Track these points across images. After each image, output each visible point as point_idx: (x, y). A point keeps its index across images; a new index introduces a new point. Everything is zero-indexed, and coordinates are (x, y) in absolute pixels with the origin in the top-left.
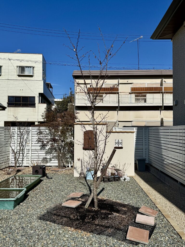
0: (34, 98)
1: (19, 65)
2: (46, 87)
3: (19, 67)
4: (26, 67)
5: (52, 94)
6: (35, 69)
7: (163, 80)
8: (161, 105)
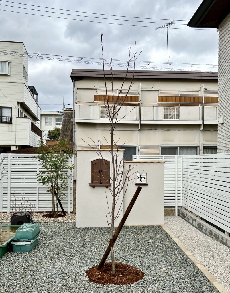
0: (10, 108)
5: (37, 104)
6: (12, 66)
7: (203, 87)
8: (200, 123)
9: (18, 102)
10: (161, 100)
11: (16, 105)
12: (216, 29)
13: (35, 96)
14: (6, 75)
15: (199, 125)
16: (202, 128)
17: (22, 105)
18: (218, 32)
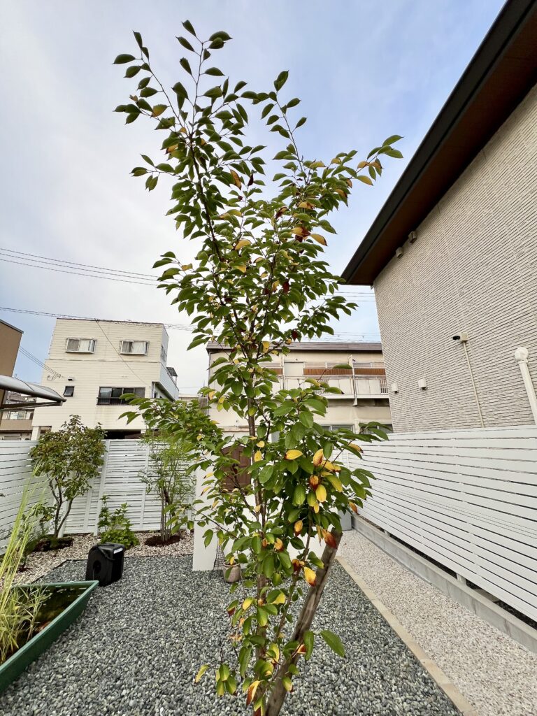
0: (143, 389)
1: (124, 339)
2: (166, 372)
3: (124, 342)
4: (135, 341)
5: (176, 385)
6: (150, 346)
7: (351, 359)
8: (352, 397)
9: (153, 383)
10: (307, 372)
11: (151, 385)
12: (369, 287)
13: (174, 378)
14: (143, 355)
15: (352, 400)
16: (356, 403)
17: (158, 385)
18: (373, 289)
